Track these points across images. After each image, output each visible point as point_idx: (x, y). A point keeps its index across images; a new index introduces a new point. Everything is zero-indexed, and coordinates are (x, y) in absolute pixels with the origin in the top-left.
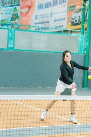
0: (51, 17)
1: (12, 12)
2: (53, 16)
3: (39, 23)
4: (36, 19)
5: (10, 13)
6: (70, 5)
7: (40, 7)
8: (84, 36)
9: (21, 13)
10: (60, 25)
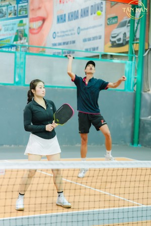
0: (78, 34)
1: (16, 28)
2: (82, 32)
3: (60, 44)
4: (54, 38)
5: (12, 29)
6: (109, 16)
7: (61, 19)
8: (133, 64)
9: (30, 28)
10: (93, 46)
